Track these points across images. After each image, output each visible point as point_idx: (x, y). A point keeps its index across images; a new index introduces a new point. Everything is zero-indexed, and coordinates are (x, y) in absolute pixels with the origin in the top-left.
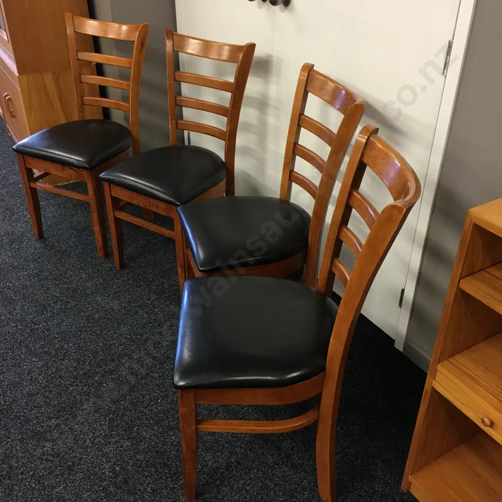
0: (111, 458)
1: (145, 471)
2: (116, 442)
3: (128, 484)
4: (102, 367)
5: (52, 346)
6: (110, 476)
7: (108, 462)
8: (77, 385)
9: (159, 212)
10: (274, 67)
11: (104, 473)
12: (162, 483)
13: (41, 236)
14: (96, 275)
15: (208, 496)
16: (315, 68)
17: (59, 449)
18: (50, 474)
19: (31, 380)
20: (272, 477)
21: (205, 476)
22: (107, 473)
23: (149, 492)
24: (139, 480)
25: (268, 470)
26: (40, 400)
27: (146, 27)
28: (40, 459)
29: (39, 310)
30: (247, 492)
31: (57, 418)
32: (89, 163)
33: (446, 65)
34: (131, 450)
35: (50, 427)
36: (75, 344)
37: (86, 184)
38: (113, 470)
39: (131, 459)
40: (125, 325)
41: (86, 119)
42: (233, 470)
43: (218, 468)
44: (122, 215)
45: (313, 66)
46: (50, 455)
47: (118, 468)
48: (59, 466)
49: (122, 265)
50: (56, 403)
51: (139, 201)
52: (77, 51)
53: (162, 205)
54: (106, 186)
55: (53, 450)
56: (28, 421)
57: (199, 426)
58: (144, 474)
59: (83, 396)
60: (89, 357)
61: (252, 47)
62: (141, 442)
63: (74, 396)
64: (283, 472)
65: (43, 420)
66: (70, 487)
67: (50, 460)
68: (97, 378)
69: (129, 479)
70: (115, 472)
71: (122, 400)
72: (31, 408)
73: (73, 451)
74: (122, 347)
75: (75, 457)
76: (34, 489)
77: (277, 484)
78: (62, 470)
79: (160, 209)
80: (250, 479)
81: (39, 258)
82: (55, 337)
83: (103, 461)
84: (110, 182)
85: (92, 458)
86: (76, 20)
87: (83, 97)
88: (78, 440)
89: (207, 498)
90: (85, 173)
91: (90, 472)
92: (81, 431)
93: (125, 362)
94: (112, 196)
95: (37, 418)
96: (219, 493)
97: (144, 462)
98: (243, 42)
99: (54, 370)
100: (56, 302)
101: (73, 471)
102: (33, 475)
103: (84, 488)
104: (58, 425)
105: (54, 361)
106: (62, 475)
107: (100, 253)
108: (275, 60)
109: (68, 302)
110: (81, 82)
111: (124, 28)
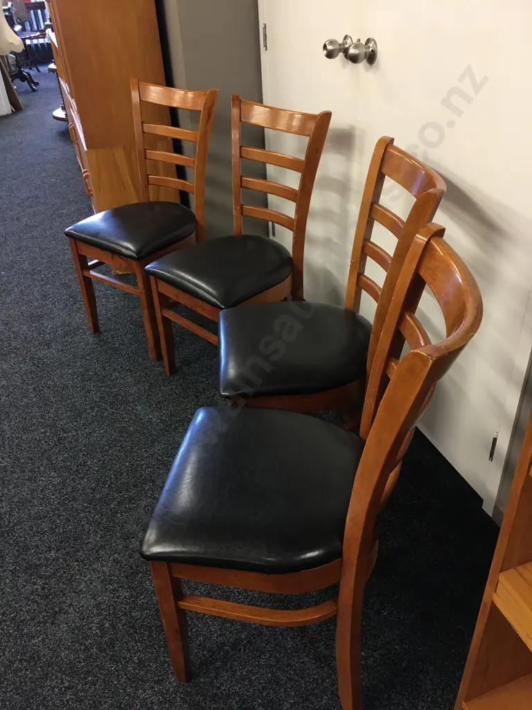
0: (102, 610)
1: (138, 634)
2: (114, 590)
3: (114, 647)
4: (121, 493)
5: (75, 459)
6: (97, 633)
7: (99, 615)
8: (90, 512)
9: (205, 315)
10: (357, 141)
11: (90, 629)
12: (153, 653)
13: (96, 329)
14: (143, 379)
15: (202, 680)
16: (395, 144)
17: (51, 589)
18: (33, 619)
19: (43, 499)
20: (287, 668)
21: (205, 652)
22: (94, 628)
23: (135, 663)
24: (127, 644)
26: (45, 526)
27: (213, 94)
28: (27, 599)
29: (73, 415)
30: (251, 682)
31: (58, 551)
32: (138, 253)
34: (127, 604)
35: (47, 560)
36: (100, 460)
37: (135, 275)
38: (101, 626)
39: (125, 615)
40: (159, 443)
41: (161, 200)
42: (240, 650)
43: (223, 645)
44: (170, 315)
45: (392, 140)
46: (39, 595)
47: (107, 625)
48: (45, 610)
49: (173, 370)
50: (61, 531)
51: (184, 299)
52: (142, 123)
53: (208, 307)
54: (152, 278)
55: (43, 588)
56: (26, 548)
58: (135, 637)
59: (91, 526)
60: (111, 478)
61: (327, 116)
62: (142, 594)
63: (83, 525)
64: (302, 662)
65: (42, 550)
66: (50, 640)
67: (36, 602)
68: (112, 506)
69: (117, 641)
70: (103, 629)
71: (133, 538)
72: (34, 533)
73: (64, 595)
74: (150, 470)
75: (64, 603)
76: (10, 634)
77: (290, 679)
78: (46, 616)
79: (205, 312)
80: (259, 666)
81: (88, 355)
82: (81, 451)
83: (93, 613)
84: (159, 277)
85: (82, 606)
86: (141, 86)
87: (148, 175)
88: (73, 581)
89: (201, 682)
90: (134, 263)
91: (75, 624)
92: (79, 570)
93: (148, 489)
94: (158, 292)
95: (37, 546)
96: (216, 678)
97: (139, 621)
98: (317, 111)
99: (69, 489)
100: (94, 408)
101: (58, 620)
102: (13, 619)
103: (64, 645)
104: (56, 559)
105: (73, 479)
106: (45, 623)
107: (152, 355)
108: (357, 132)
109: (106, 409)
110: (146, 159)
111: (190, 95)
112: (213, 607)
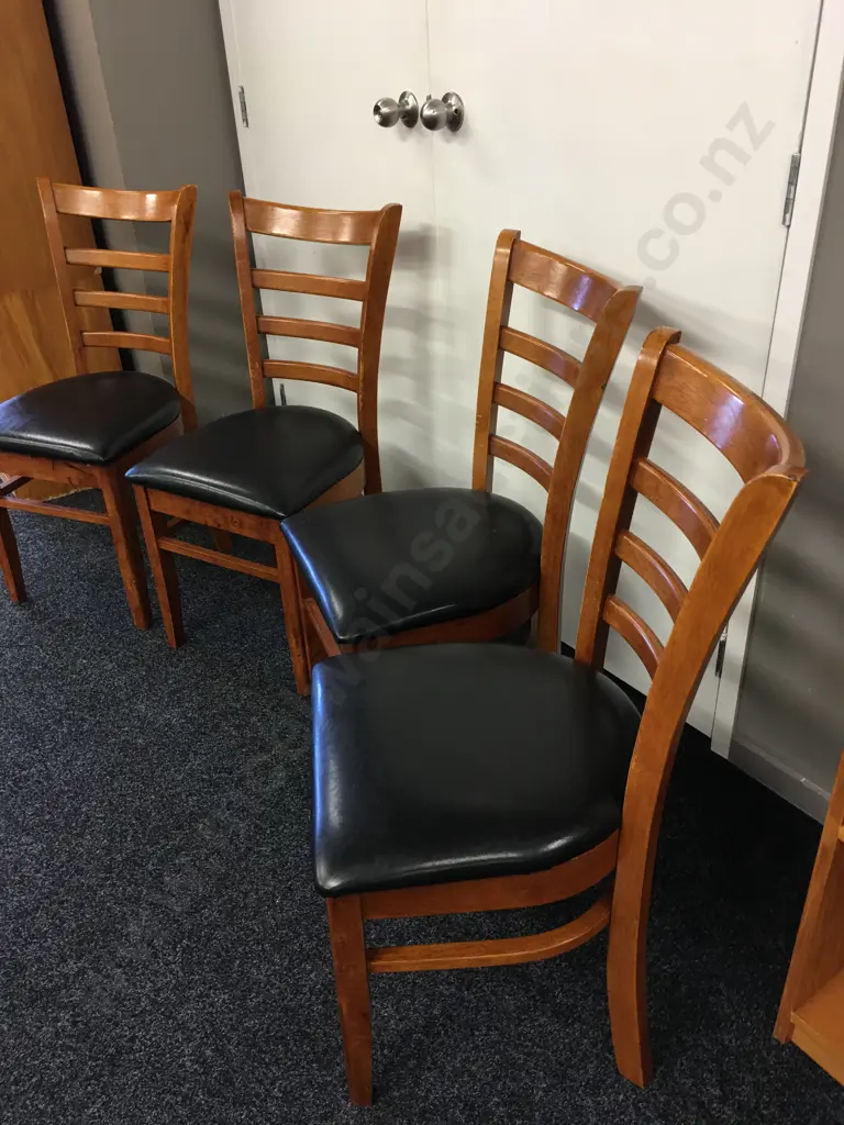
0: (192, 1031)
1: (265, 1053)
2: (200, 996)
3: (232, 1084)
4: (158, 843)
5: (57, 808)
6: (196, 1070)
7: (189, 1040)
8: (114, 885)
9: (246, 533)
10: (438, 250)
11: (183, 1066)
12: (301, 1075)
13: (22, 596)
14: (133, 661)
15: (396, 1094)
16: (522, 238)
17: (89, 1021)
18: (74, 1077)
19: (20, 883)
20: (519, 1039)
22: (188, 1064)
23: (277, 1098)
24: (253, 1073)
25: (508, 1026)
26: (42, 922)
27: (191, 195)
28: (52, 1046)
29: (28, 739)
30: (472, 1076)
31: (79, 958)
32: (103, 453)
33: (789, 204)
34: (231, 1011)
35: (67, 977)
36: (103, 802)
37: (100, 491)
38: (200, 1057)
39: (233, 1029)
40: (196, 753)
41: (91, 372)
42: (439, 1033)
44: (173, 546)
45: (519, 233)
46: (70, 1036)
47: (208, 1052)
48: (91, 1058)
49: (181, 639)
50: (74, 925)
51: (206, 516)
52: (65, 248)
53: (249, 520)
54: (139, 491)
55: (75, 1023)
56: (20, 968)
57: (373, 963)
58: (264, 1060)
59: (126, 905)
60: (132, 825)
61: (394, 212)
62: (250, 991)
63: (109, 909)
64: (540, 1025)
65: (51, 964)
66: (115, 1102)
67: (70, 1048)
68: (150, 867)
69: (235, 1072)
70: (205, 1060)
71: (205, 908)
72: (25, 940)
73: (116, 1024)
74: (195, 798)
75: (121, 1037)
76: (42, 1113)
77: (529, 1054)
78: (97, 1066)
79: (248, 528)
80: (476, 1047)
81: (21, 638)
82: (62, 791)
83: (177, 1041)
84: (147, 484)
85: (155, 1035)
86: (58, 191)
87: (82, 332)
88: (124, 1000)
89: (396, 1098)
90: (96, 472)
91: (153, 1066)
92: (127, 980)
93: (203, 829)
94: (153, 513)
95: (39, 960)
96: (417, 1085)
97: (261, 1033)
98: (376, 205)
99: (64, 858)
100: (60, 720)
101: (119, 1066)
102: (39, 1084)
103: (144, 1103)
104: (83, 971)
105: (63, 839)
106: (98, 1077)
107: (137, 620)
108: (438, 234)
109: (83, 719)
110: (76, 305)
112: (430, 956)
